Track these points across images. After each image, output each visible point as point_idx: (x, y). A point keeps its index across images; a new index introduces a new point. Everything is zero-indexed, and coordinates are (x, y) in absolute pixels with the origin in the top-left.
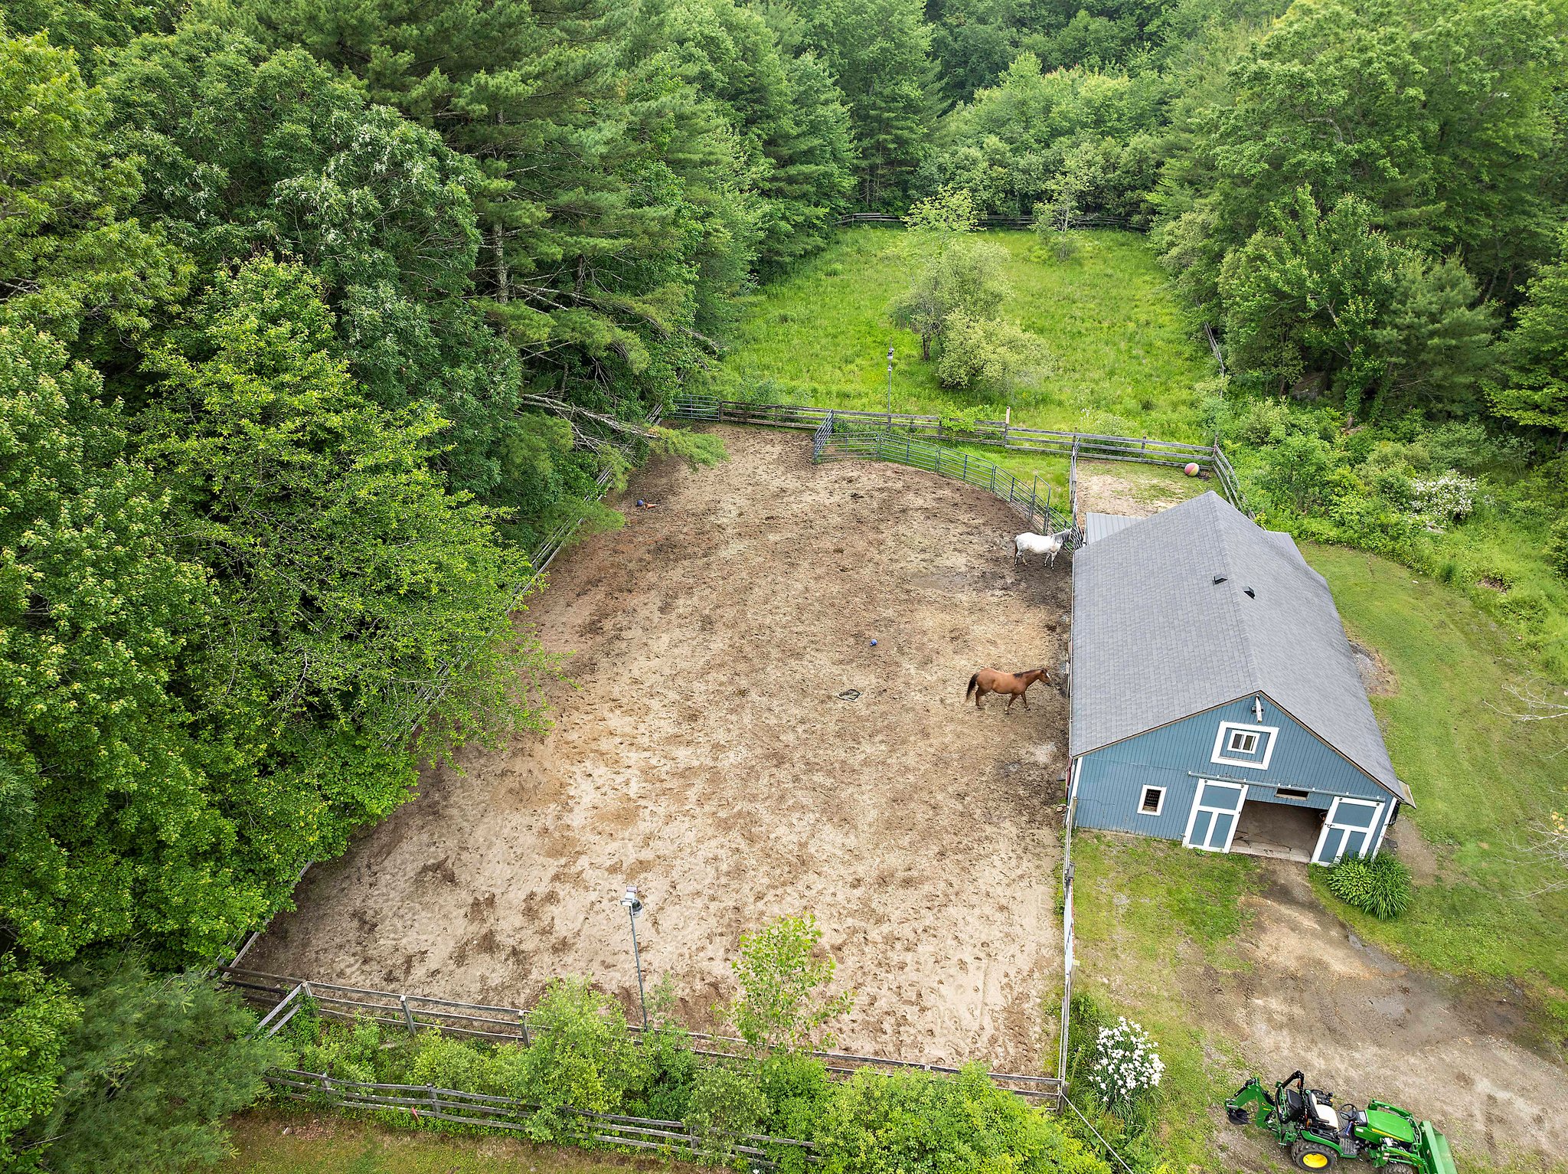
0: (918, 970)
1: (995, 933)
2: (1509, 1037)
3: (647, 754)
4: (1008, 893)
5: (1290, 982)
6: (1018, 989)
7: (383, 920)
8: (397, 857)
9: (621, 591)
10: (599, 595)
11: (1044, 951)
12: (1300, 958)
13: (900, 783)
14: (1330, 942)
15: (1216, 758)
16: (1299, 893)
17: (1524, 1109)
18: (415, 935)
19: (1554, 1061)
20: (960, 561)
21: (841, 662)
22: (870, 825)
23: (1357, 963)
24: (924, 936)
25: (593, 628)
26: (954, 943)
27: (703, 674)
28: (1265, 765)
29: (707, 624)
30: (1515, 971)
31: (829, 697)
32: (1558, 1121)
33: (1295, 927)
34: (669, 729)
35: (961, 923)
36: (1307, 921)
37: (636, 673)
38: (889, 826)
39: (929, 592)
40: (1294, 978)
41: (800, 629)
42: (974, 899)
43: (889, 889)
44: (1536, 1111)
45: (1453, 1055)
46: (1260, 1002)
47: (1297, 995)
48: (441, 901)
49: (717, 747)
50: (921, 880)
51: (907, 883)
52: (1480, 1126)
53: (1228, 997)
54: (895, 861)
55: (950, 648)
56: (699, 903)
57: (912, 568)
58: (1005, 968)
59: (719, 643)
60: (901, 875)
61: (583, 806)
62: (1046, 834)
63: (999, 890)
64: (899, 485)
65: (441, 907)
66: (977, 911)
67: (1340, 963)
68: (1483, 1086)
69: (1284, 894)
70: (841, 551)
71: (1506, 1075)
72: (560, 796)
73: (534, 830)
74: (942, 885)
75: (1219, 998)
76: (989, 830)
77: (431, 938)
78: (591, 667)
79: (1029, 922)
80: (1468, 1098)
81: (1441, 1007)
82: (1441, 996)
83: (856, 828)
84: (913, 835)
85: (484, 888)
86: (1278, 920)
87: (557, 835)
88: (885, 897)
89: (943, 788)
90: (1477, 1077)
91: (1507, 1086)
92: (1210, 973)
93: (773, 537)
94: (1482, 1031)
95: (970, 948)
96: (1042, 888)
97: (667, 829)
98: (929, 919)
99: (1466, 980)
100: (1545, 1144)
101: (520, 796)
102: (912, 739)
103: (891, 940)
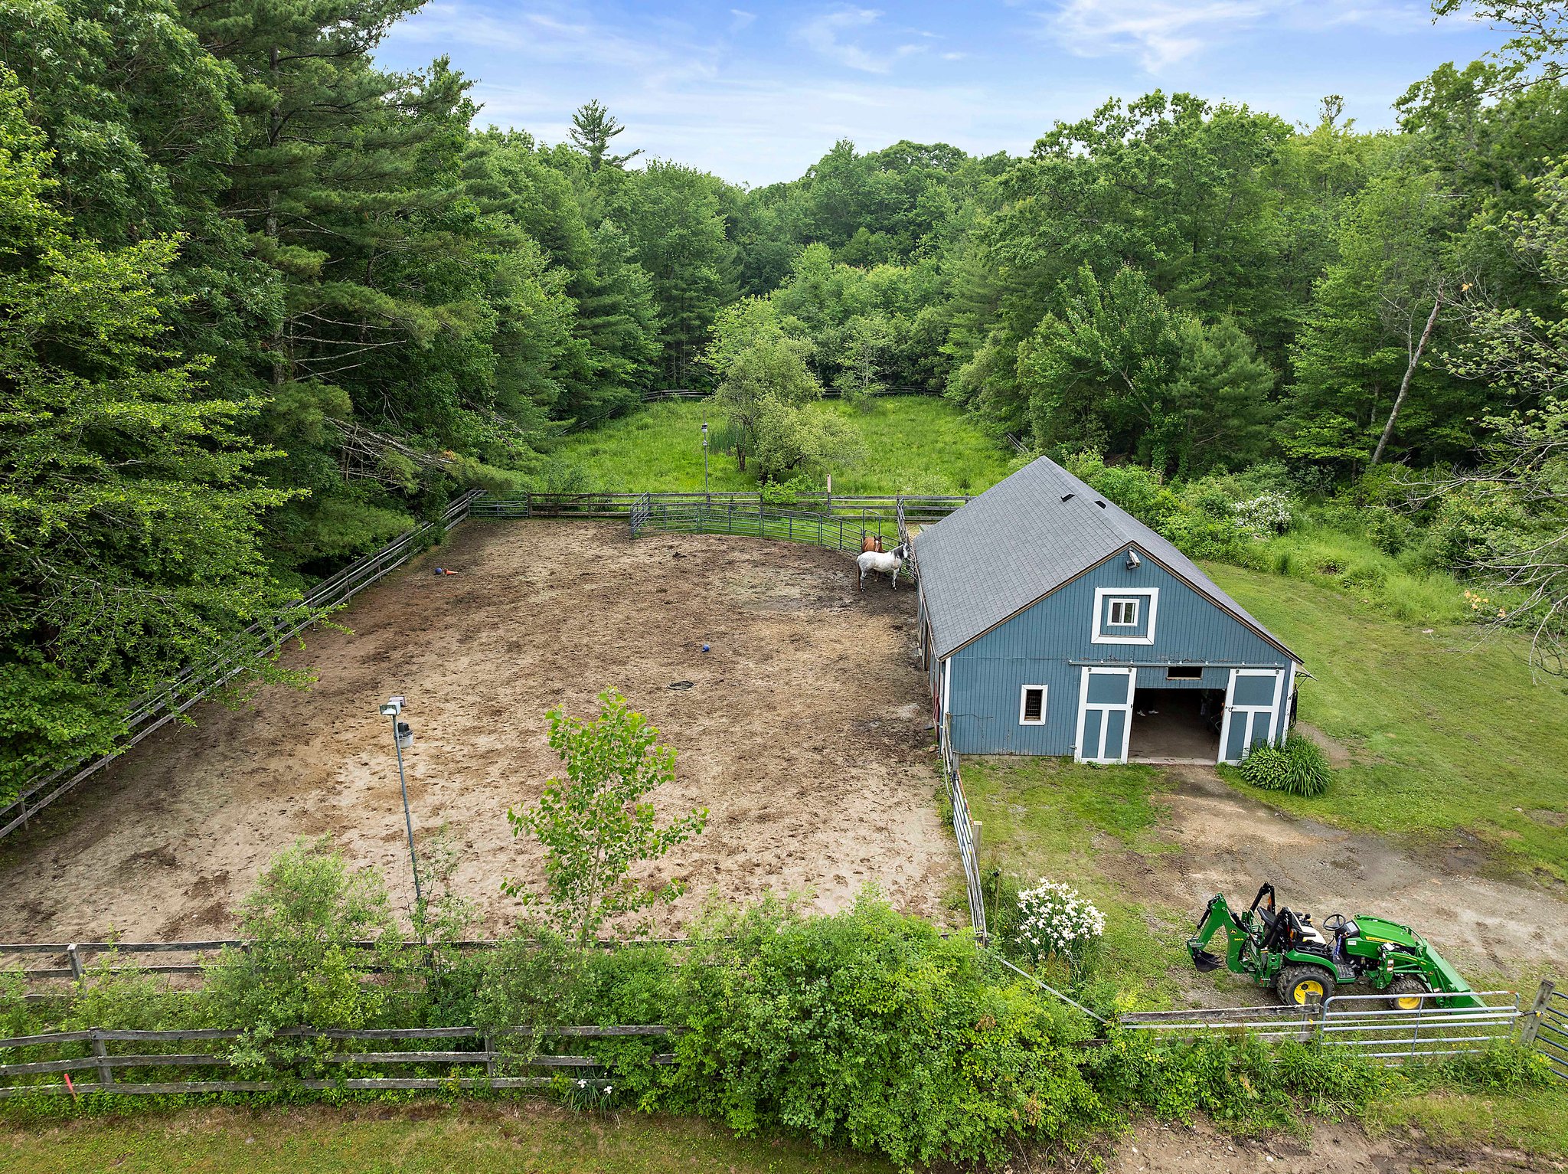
0: (785, 889)
1: (875, 850)
2: (1477, 874)
3: (439, 744)
4: (885, 816)
5: (1226, 856)
6: (911, 893)
7: (64, 909)
8: (99, 850)
9: (414, 630)
10: (388, 634)
11: (936, 859)
12: (1230, 836)
13: (747, 745)
14: (1260, 820)
15: (1096, 638)
16: (1210, 787)
17: (1519, 930)
18: (110, 917)
19: (1532, 888)
20: (795, 592)
21: (671, 664)
22: (714, 778)
23: (1294, 834)
24: (789, 860)
25: (379, 657)
26: (828, 862)
27: (508, 682)
28: (1150, 639)
29: (515, 647)
30: (1461, 821)
31: (659, 689)
32: (1559, 934)
33: (1217, 814)
34: (467, 722)
35: (833, 846)
36: (1229, 807)
37: (428, 685)
38: (737, 777)
39: (763, 613)
40: (1229, 852)
41: (623, 644)
42: (846, 825)
43: (742, 825)
44: (1532, 929)
45: (1424, 895)
46: (1199, 876)
47: (1238, 866)
48: (154, 883)
49: (527, 733)
50: (781, 815)
51: (762, 819)
52: (1479, 949)
53: (1161, 876)
54: (747, 802)
55: (791, 648)
56: (503, 857)
57: (743, 598)
58: (893, 877)
59: (527, 660)
60: (754, 813)
61: (355, 787)
62: (921, 770)
63: (874, 815)
64: (724, 547)
65: (152, 888)
66: (851, 834)
67: (1276, 835)
68: (1469, 916)
69: (1198, 790)
70: (665, 591)
71: (1488, 905)
72: (327, 783)
73: (288, 813)
74: (806, 817)
75: (1150, 878)
76: (854, 772)
77: (131, 919)
78: (375, 685)
79: (916, 838)
80: (1456, 928)
81: (1398, 860)
82: (1394, 850)
83: (698, 781)
84: (767, 782)
85: (214, 868)
86: (1198, 810)
87: (319, 815)
88: (737, 833)
89: (798, 745)
90: (1459, 910)
91: (1493, 913)
92: (1133, 857)
93: (588, 587)
94: (1447, 872)
95: (847, 865)
96: (923, 811)
97: (463, 799)
98: (794, 845)
99: (1412, 836)
100: (1553, 955)
101: (273, 787)
102: (757, 712)
103: (750, 868)
